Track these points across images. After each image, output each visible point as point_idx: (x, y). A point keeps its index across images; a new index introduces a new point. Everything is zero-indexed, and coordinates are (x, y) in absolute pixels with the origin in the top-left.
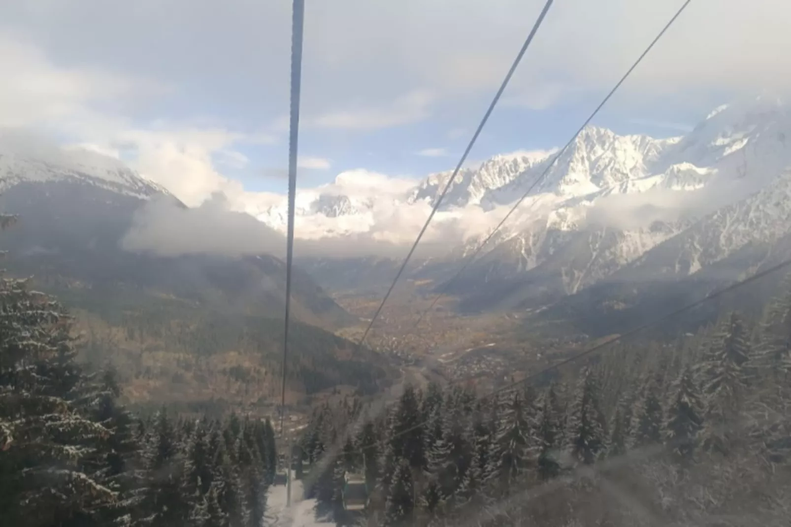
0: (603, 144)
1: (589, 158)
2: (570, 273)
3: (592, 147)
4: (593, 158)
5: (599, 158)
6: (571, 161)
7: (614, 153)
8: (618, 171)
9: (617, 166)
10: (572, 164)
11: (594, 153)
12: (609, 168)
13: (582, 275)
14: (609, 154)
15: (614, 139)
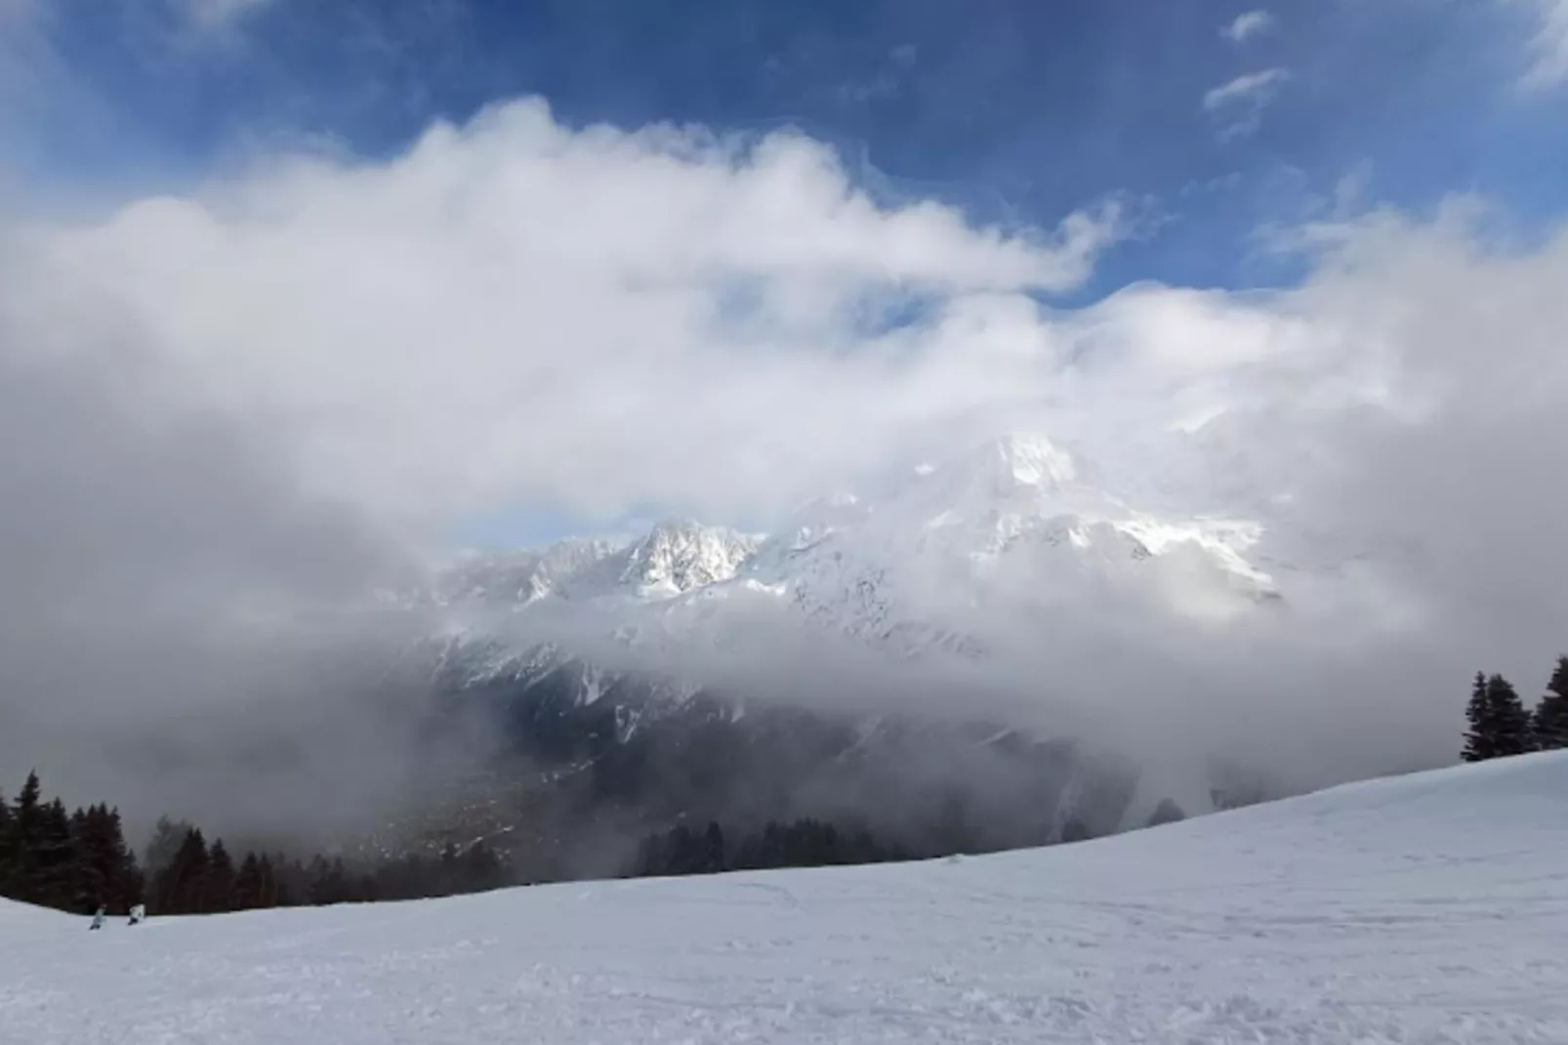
0: (687, 536)
1: (672, 553)
2: (625, 715)
3: (676, 538)
4: (676, 551)
5: (683, 552)
6: (652, 554)
7: (699, 547)
8: (701, 570)
9: (700, 564)
10: (652, 559)
11: (678, 546)
12: (692, 566)
13: (638, 716)
14: (693, 549)
15: (700, 530)
